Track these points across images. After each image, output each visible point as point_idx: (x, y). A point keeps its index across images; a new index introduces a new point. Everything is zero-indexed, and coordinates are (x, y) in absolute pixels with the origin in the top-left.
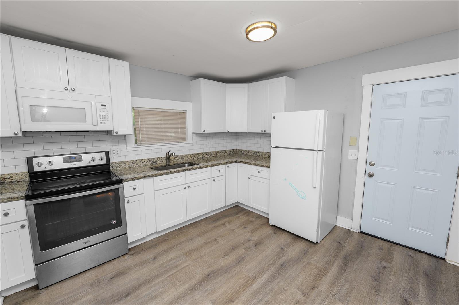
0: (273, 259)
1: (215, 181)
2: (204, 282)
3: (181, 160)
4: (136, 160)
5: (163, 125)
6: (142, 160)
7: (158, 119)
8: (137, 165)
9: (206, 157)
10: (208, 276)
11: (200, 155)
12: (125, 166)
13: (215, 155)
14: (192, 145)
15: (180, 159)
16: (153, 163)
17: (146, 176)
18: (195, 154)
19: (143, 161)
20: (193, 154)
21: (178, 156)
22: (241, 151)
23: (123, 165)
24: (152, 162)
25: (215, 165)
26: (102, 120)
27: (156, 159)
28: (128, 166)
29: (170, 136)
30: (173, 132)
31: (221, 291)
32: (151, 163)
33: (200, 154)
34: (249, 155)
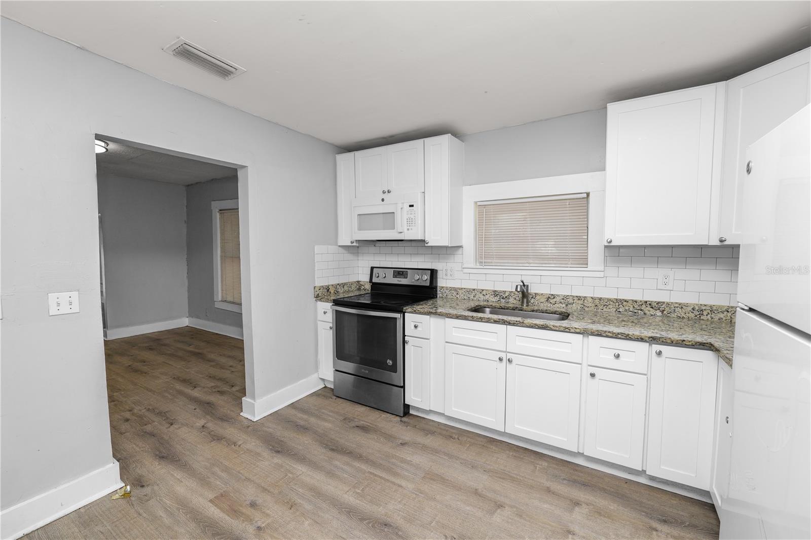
3: (564, 305)
4: (474, 290)
5: (529, 230)
6: (483, 290)
7: (520, 217)
8: (474, 297)
12: (458, 296)
13: (691, 315)
15: (561, 303)
16: (502, 300)
17: (432, 313)
18: (609, 300)
19: (484, 293)
20: (600, 299)
21: (558, 296)
23: (455, 293)
24: (499, 297)
25: (599, 334)
26: (409, 225)
27: (506, 294)
28: (461, 295)
32: (497, 298)
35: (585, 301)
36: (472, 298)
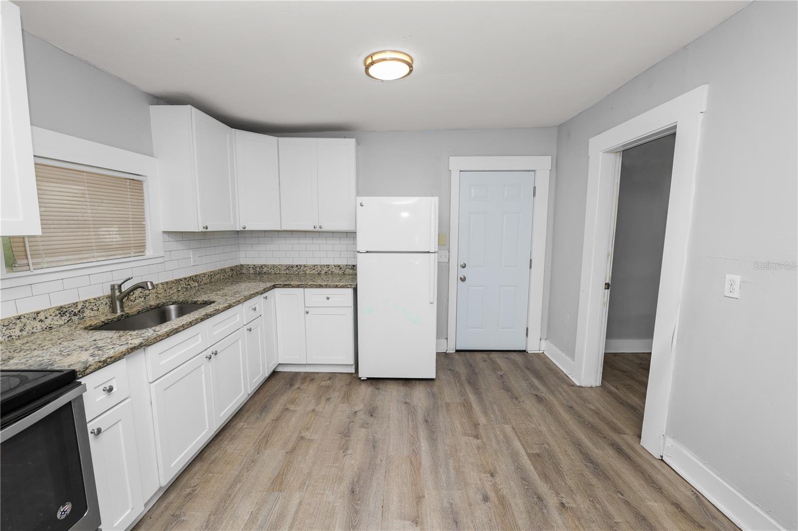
0: (410, 420)
1: (252, 329)
2: (357, 504)
4: (19, 318)
5: (90, 211)
6: (38, 313)
7: (75, 191)
8: (21, 331)
9: (192, 286)
10: (353, 492)
11: (181, 282)
13: (208, 280)
14: (161, 260)
15: (140, 297)
16: (73, 318)
17: (135, 347)
18: (172, 282)
19: (41, 316)
20: (167, 283)
22: (255, 267)
24: (68, 315)
25: (250, 298)
27: (80, 307)
29: (107, 240)
30: (117, 229)
31: (395, 498)
32: (66, 318)
33: (181, 280)
34: (275, 273)
35: (158, 289)
36: (18, 333)
